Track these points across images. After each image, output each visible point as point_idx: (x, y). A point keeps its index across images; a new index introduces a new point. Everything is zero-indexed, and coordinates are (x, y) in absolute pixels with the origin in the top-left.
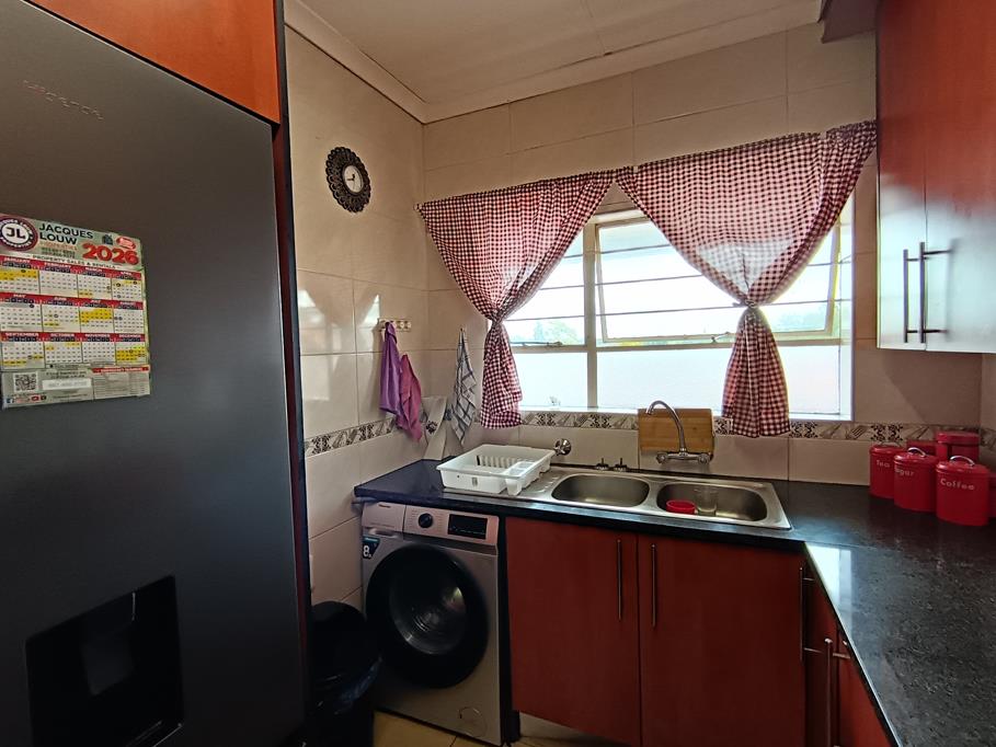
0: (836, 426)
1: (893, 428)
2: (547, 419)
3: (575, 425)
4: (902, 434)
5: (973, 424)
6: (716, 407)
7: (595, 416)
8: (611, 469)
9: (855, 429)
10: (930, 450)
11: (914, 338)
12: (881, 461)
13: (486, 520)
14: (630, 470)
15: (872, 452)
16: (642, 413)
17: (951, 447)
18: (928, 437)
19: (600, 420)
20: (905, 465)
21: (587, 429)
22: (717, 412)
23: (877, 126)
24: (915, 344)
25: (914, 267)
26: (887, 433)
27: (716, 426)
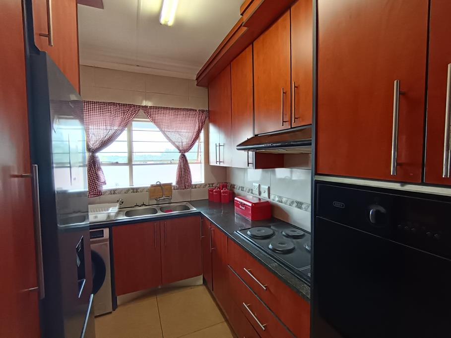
0: (201, 185)
1: (212, 184)
2: (113, 192)
3: (125, 193)
4: (214, 185)
5: (225, 182)
6: (174, 182)
7: (133, 189)
8: (140, 206)
9: (205, 185)
10: (219, 188)
11: (218, 163)
12: (211, 192)
13: (103, 230)
14: (146, 206)
15: (209, 190)
16: (152, 186)
17: (223, 187)
18: (218, 185)
19: (135, 190)
20: (216, 192)
21: (130, 194)
22: (174, 184)
23: (209, 111)
24: (218, 164)
25: (218, 148)
26: (211, 185)
27: (173, 188)
